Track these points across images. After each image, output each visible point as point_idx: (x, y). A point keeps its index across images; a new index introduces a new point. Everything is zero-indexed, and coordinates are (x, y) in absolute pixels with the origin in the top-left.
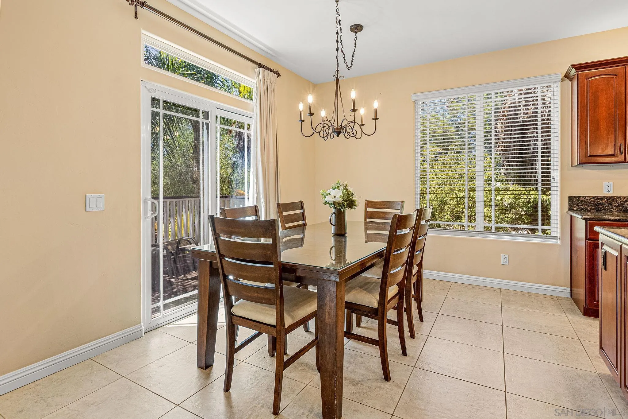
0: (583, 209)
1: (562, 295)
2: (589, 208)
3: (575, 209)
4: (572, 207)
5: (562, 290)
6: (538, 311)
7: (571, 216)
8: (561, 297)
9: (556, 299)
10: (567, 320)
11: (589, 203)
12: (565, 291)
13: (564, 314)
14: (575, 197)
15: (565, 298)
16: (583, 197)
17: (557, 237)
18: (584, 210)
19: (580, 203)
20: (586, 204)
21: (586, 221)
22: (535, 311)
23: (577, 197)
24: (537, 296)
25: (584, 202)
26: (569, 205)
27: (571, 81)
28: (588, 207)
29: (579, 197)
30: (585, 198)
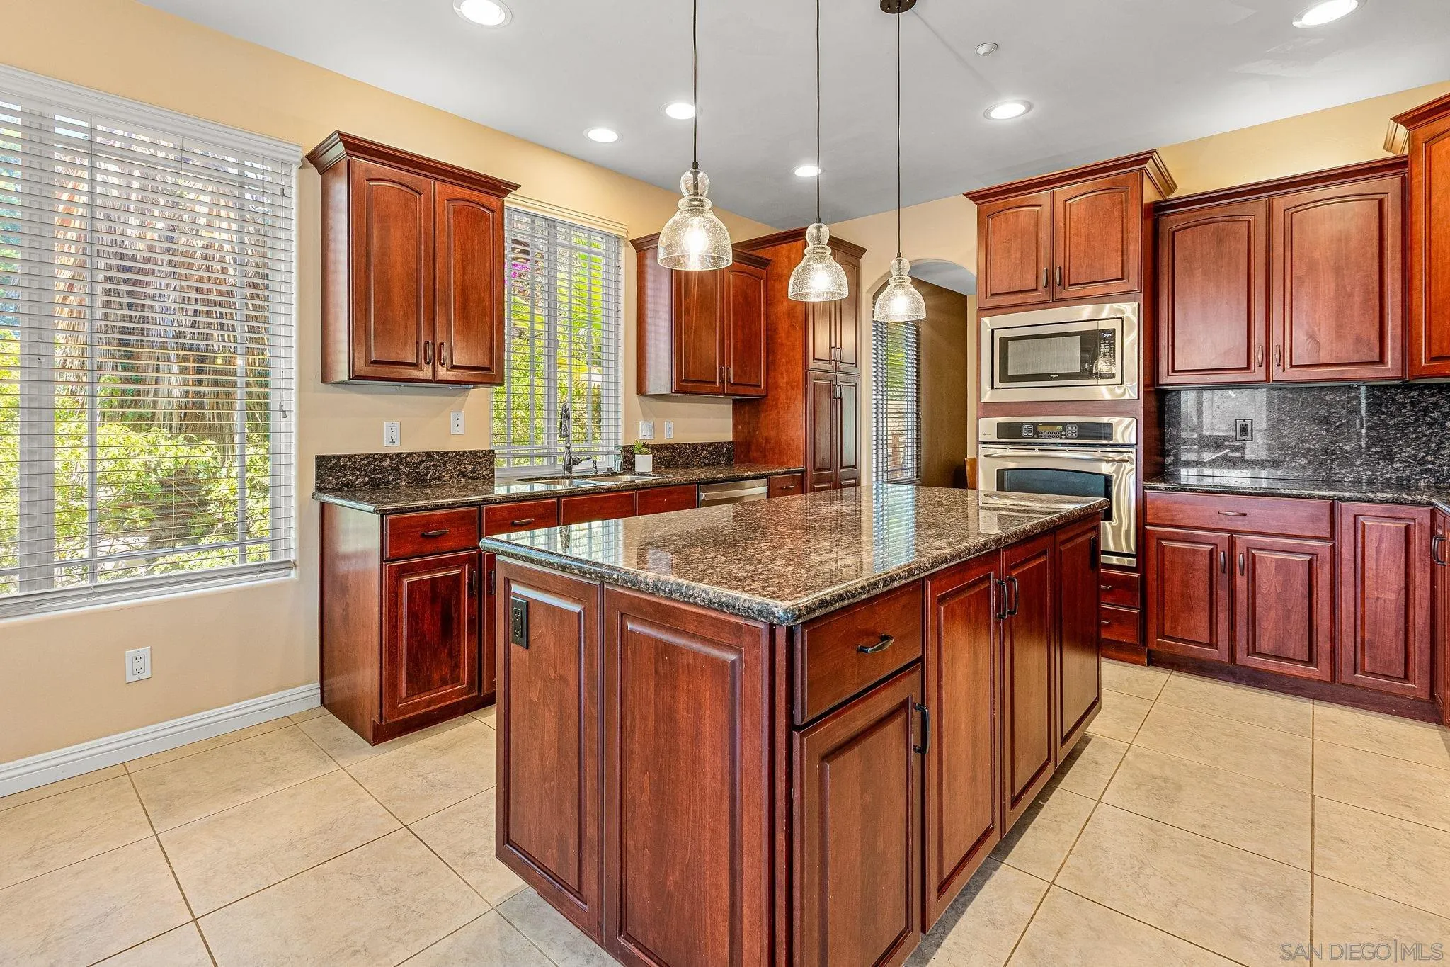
0: (347, 485)
1: (303, 707)
2: (358, 482)
3: (330, 487)
4: (323, 482)
5: (300, 696)
6: (270, 790)
7: (323, 505)
8: (299, 715)
9: (290, 724)
10: (348, 780)
11: (358, 470)
12: (308, 694)
13: (334, 767)
14: (330, 458)
15: (308, 715)
16: (346, 456)
17: (289, 562)
18: (348, 487)
19: (340, 471)
20: (352, 474)
21: (382, 517)
22: (263, 793)
23: (335, 457)
24: (240, 737)
25: (349, 468)
26: (318, 479)
27: (321, 173)
28: (357, 479)
29: (339, 457)
30: (350, 460)
